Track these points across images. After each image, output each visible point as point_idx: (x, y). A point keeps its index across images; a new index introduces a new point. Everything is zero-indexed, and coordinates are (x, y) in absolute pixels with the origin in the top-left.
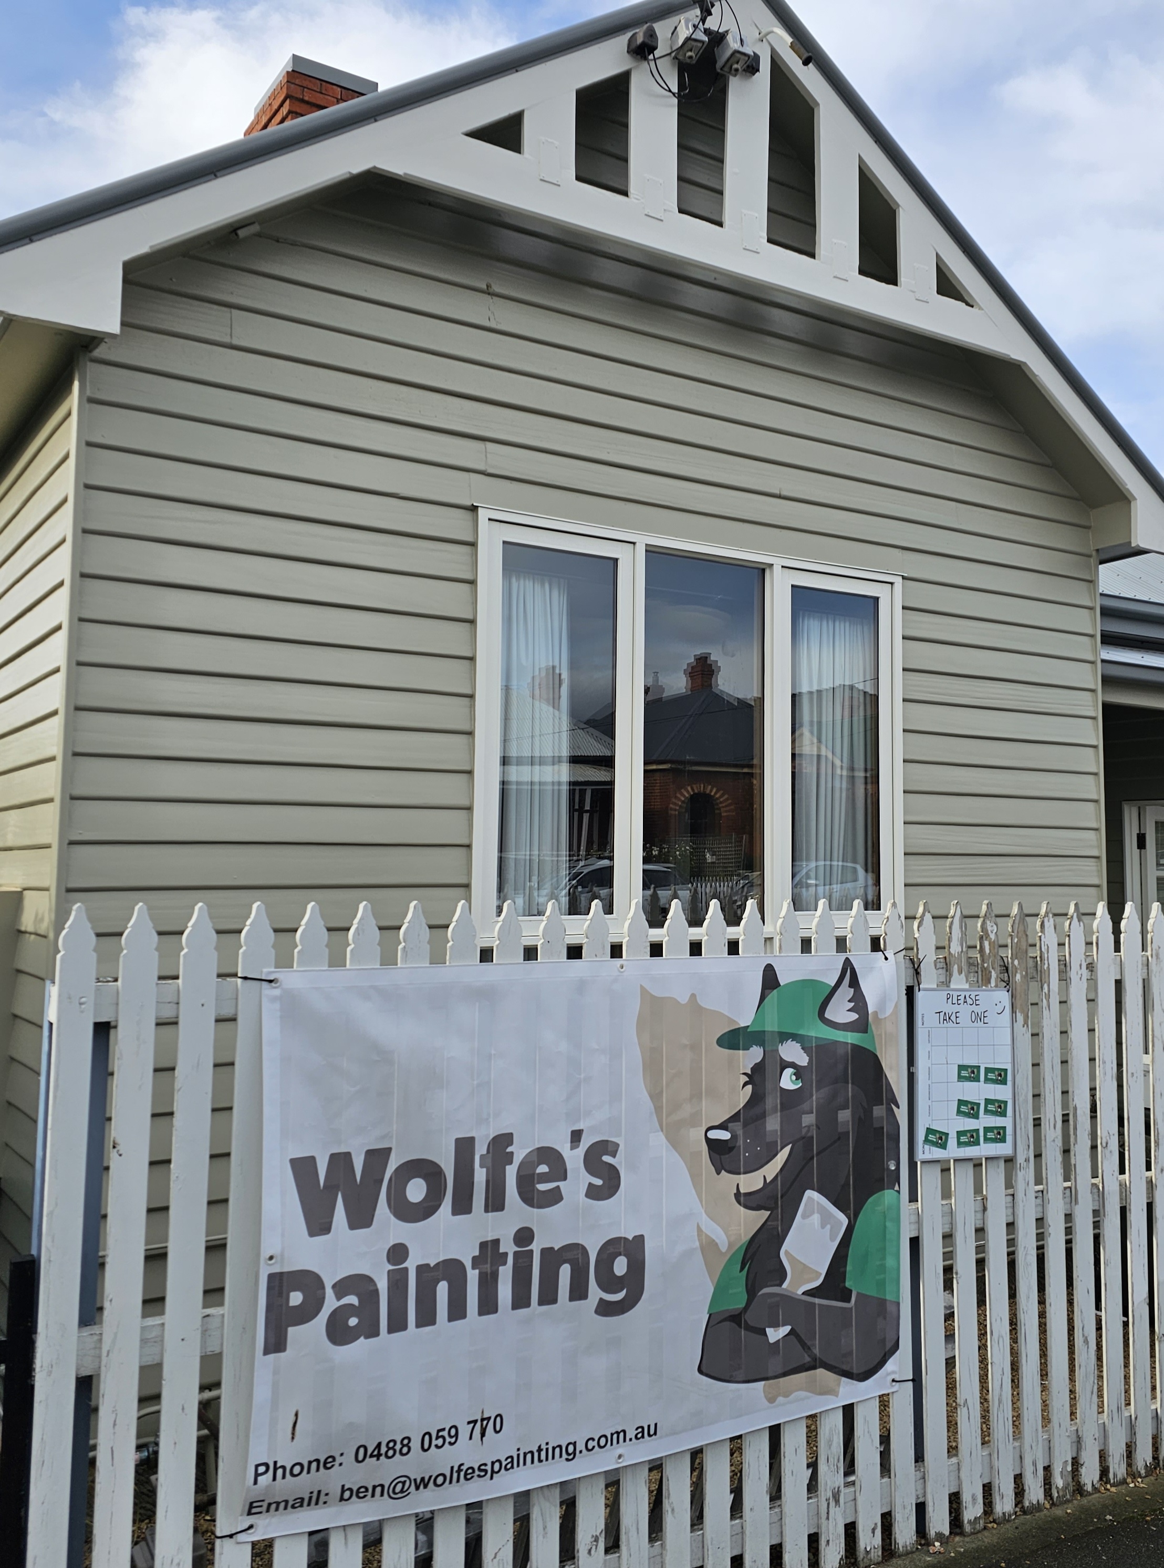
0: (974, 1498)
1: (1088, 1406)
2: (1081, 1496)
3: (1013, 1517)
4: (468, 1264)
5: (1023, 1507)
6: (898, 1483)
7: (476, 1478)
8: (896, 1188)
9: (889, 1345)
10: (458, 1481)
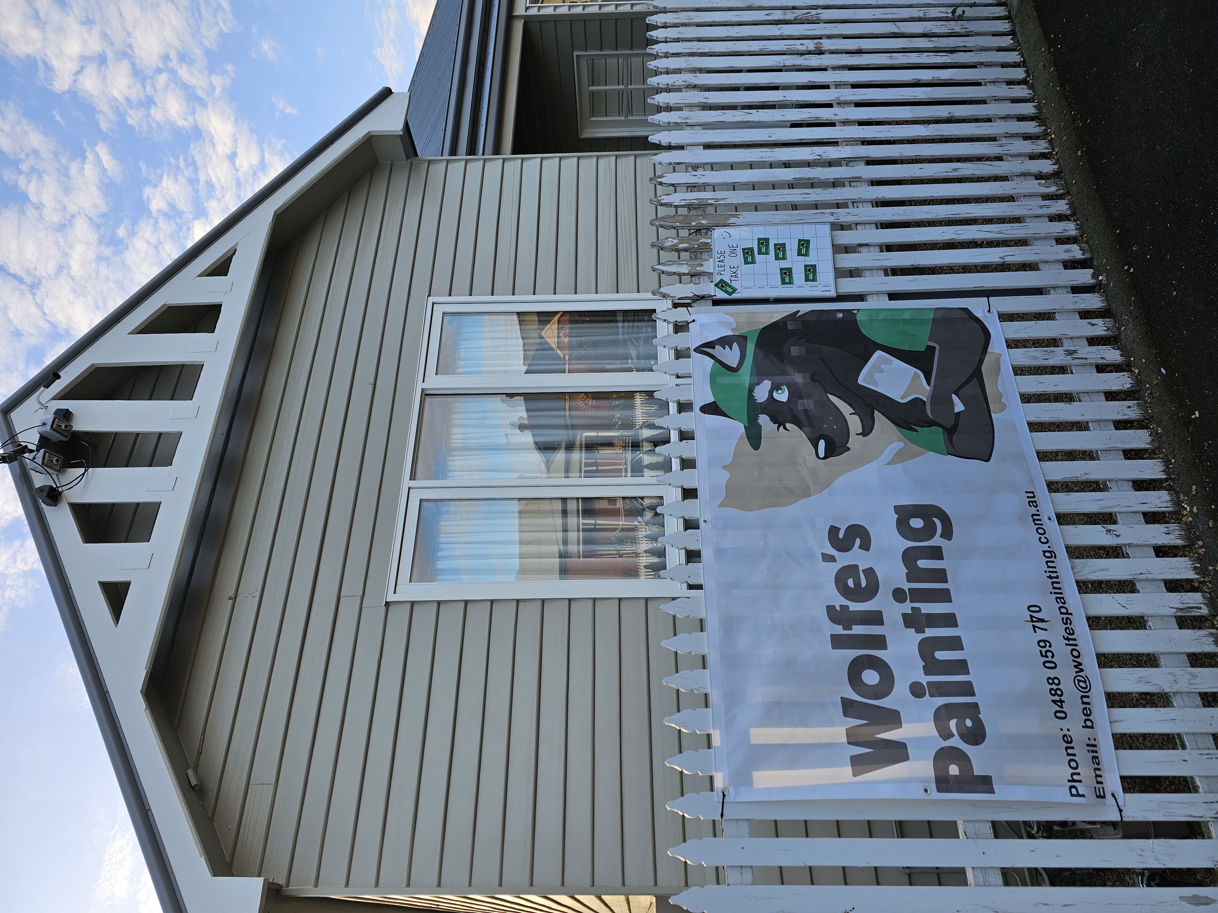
0: (1067, 251)
1: (1001, 168)
2: (1061, 172)
3: (1079, 222)
4: (921, 636)
5: (1071, 215)
6: (1059, 307)
7: (1072, 626)
8: (855, 312)
9: (965, 315)
10: (1075, 640)
